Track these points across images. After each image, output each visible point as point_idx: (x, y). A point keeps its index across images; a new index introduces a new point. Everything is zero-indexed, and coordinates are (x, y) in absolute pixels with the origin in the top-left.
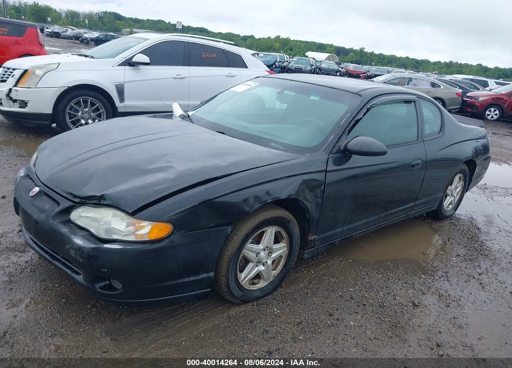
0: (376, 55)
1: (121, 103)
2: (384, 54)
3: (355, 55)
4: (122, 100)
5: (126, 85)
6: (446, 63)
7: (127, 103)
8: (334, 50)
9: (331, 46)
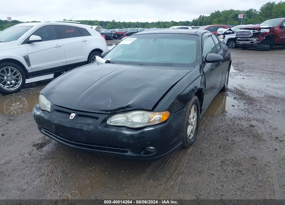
0: (122, 23)
1: (29, 67)
2: (126, 22)
3: (111, 24)
4: (29, 65)
5: (29, 55)
6: (157, 23)
7: (33, 66)
8: (99, 23)
9: (96, 21)
